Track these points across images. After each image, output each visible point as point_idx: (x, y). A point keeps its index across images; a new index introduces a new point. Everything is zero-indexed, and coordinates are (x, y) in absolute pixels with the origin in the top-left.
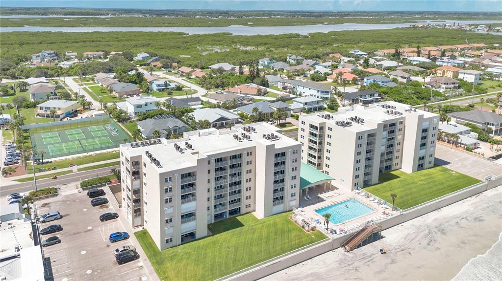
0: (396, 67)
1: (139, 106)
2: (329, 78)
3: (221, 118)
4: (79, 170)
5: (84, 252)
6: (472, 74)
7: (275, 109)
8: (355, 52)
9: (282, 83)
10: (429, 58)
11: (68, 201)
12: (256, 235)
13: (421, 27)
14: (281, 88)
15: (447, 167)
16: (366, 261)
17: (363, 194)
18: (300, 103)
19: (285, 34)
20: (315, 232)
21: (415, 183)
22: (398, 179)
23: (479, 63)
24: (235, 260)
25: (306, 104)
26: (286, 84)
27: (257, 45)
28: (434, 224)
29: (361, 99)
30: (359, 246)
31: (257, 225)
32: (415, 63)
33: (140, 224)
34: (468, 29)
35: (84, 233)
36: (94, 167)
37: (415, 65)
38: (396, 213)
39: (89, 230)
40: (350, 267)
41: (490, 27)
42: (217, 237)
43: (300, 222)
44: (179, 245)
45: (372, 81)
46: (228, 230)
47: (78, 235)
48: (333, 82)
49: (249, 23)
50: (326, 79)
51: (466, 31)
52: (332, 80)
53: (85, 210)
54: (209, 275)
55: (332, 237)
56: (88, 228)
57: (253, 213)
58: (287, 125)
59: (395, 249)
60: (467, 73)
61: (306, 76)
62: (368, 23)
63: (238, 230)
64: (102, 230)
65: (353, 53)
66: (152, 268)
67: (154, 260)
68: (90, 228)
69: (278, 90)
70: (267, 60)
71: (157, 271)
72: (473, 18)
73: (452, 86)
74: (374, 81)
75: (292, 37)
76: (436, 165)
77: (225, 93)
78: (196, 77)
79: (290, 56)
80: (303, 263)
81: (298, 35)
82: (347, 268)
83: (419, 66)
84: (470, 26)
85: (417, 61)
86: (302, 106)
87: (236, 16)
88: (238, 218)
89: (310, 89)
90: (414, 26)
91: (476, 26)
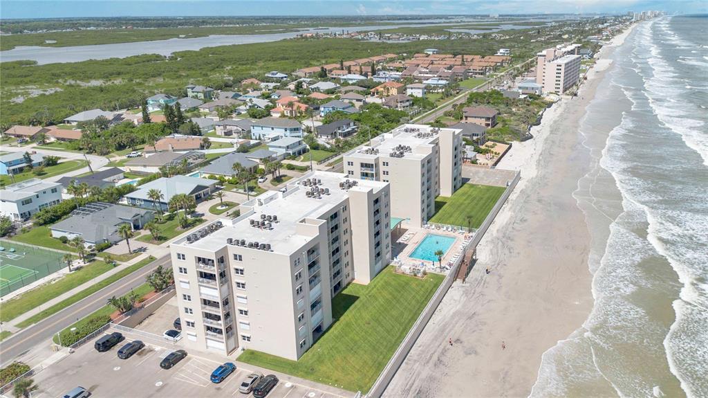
0: (335, 89)
1: (27, 202)
2: (274, 112)
3: (198, 186)
4: (21, 326)
6: (419, 88)
7: (258, 161)
8: (273, 74)
9: (222, 127)
10: (361, 74)
11: (66, 371)
12: (381, 300)
13: (312, 37)
14: (223, 134)
15: (470, 182)
16: (482, 284)
17: (433, 227)
18: (280, 147)
19: (137, 57)
20: (429, 275)
21: (462, 204)
22: (446, 205)
23: (410, 75)
24: (388, 332)
25: (288, 147)
26: (228, 127)
27: (107, 77)
28: (501, 235)
29: (340, 131)
30: (468, 274)
31: (370, 291)
32: (350, 82)
33: (234, 347)
34: (360, 37)
35: (158, 394)
36: (46, 313)
37: (353, 84)
38: (473, 234)
39: (162, 387)
40: (476, 295)
41: (380, 33)
42: (345, 319)
43: (408, 271)
44: (312, 345)
45: (331, 109)
46: (348, 308)
48: (280, 117)
49: (47, 42)
50: (269, 115)
51: (359, 40)
52: (279, 115)
53: (116, 369)
54: (378, 357)
55: (447, 273)
56: (157, 385)
57: (354, 282)
58: (283, 178)
59: (493, 265)
60: (414, 88)
61: (239, 114)
62: (241, 34)
63: (357, 303)
64: (183, 378)
65: (270, 76)
66: (307, 381)
67: (302, 373)
68: (159, 384)
69: (220, 137)
70: (163, 98)
71: (317, 380)
72: (352, 24)
73: (408, 103)
74: (333, 108)
75: (151, 60)
76: (463, 184)
77: (147, 155)
78: (58, 139)
79: (193, 88)
80: (438, 308)
81: (158, 57)
82: (475, 296)
83: (358, 85)
84: (360, 33)
85: (352, 80)
86: (283, 151)
87: (9, 30)
88: (344, 292)
89: (273, 129)
90: (302, 35)
91: (366, 32)
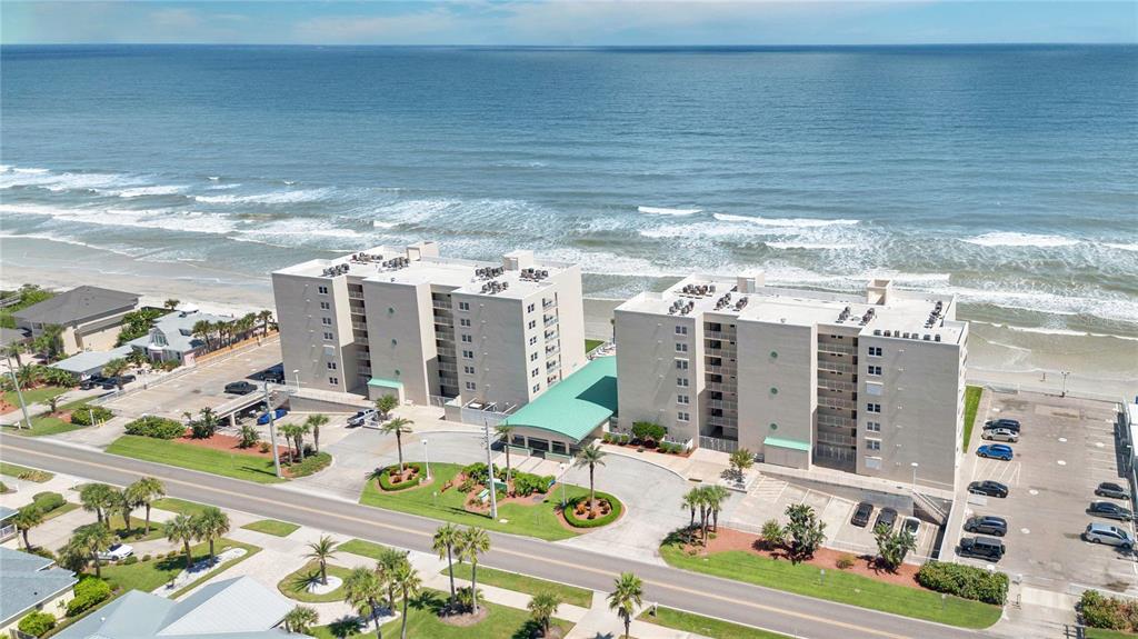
5: (1061, 462)
11: (1057, 572)
35: (1049, 487)
39: (1038, 489)
47: (1061, 489)
53: (1026, 531)
56: (1036, 493)
64: (1015, 479)
68: (1034, 492)
